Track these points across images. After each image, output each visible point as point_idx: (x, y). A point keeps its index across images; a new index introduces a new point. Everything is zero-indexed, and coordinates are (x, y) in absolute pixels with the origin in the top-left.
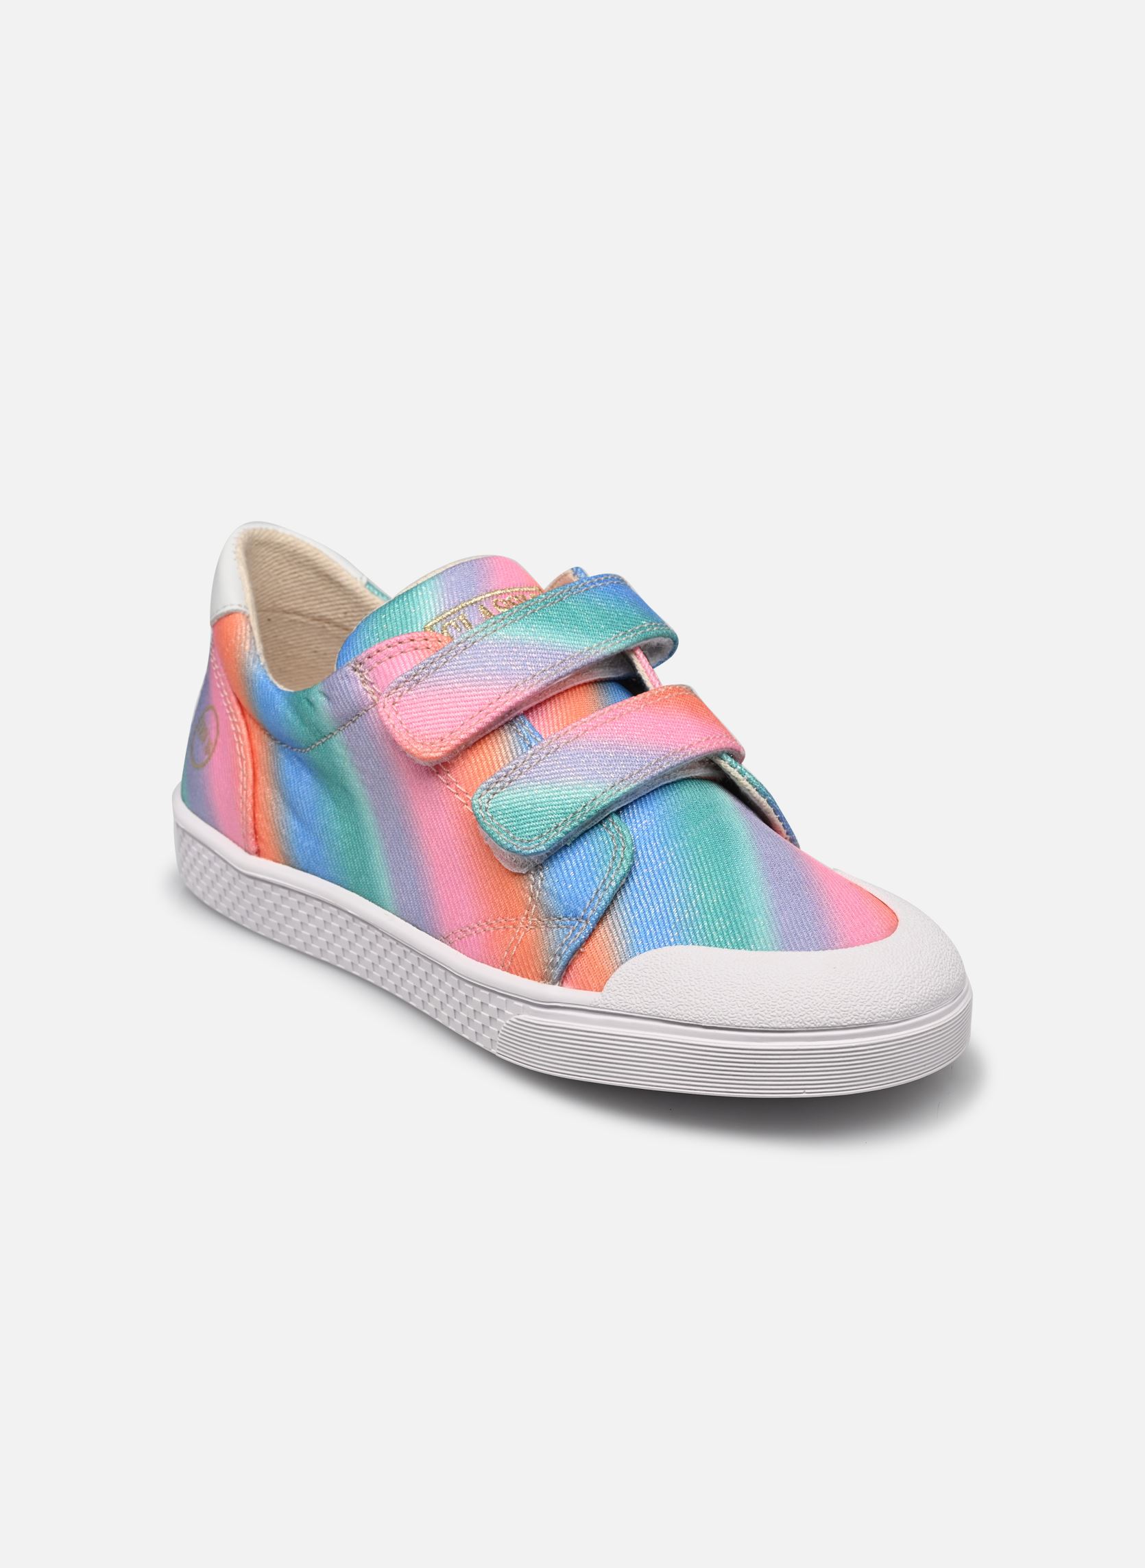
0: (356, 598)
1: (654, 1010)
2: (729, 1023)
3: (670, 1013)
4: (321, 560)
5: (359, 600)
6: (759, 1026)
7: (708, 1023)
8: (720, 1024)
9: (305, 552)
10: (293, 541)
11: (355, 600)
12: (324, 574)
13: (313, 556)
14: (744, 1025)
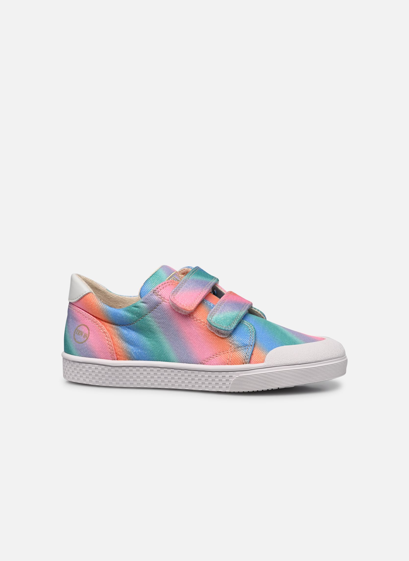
0: (105, 293)
1: (283, 363)
2: (306, 361)
3: (289, 363)
4: (94, 283)
5: (106, 294)
6: (315, 360)
7: (300, 363)
8: (304, 362)
9: (89, 281)
10: (85, 278)
11: (104, 294)
12: (94, 287)
13: (91, 282)
14: (311, 361)
